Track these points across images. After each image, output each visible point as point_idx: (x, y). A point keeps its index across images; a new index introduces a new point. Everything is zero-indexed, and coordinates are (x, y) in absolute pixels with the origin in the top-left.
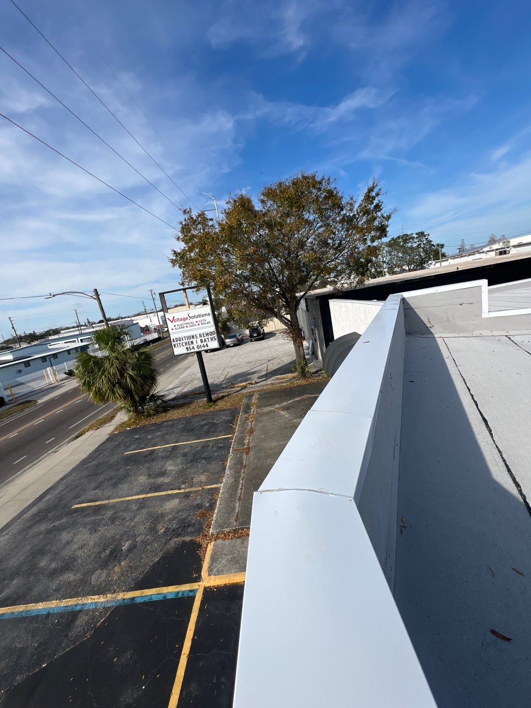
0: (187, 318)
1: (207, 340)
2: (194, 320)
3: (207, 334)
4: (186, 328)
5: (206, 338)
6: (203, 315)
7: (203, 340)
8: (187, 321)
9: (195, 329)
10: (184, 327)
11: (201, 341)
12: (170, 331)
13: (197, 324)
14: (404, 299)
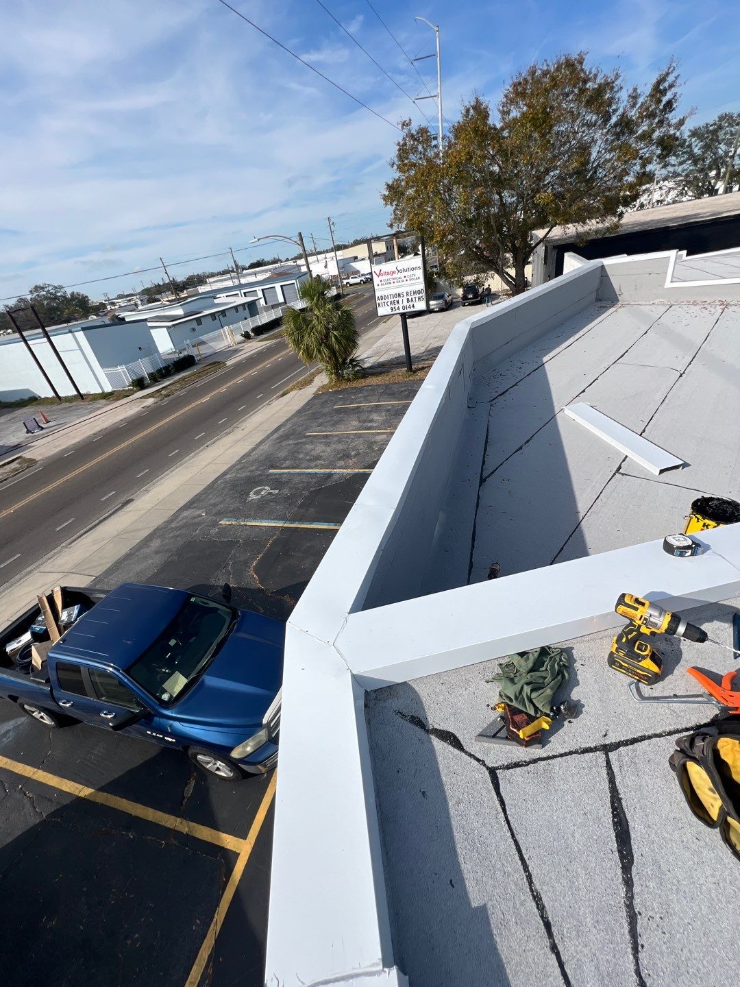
0: (394, 272)
1: (414, 299)
2: (401, 275)
3: (415, 293)
4: (392, 285)
5: (413, 297)
6: (414, 269)
7: (410, 300)
8: (395, 276)
9: (403, 286)
10: (390, 283)
11: (408, 300)
12: (376, 287)
13: (405, 280)
14: (603, 267)
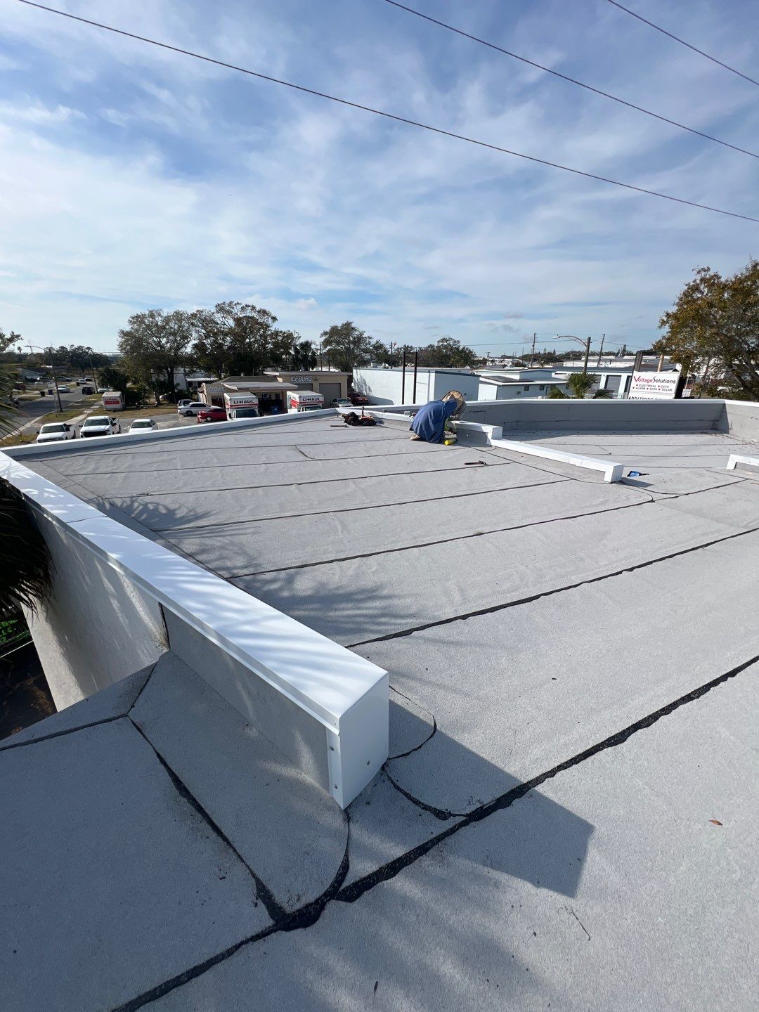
0: (651, 381)
2: (656, 384)
6: (668, 382)
8: (650, 384)
10: (644, 389)
13: (658, 388)
14: (725, 404)
